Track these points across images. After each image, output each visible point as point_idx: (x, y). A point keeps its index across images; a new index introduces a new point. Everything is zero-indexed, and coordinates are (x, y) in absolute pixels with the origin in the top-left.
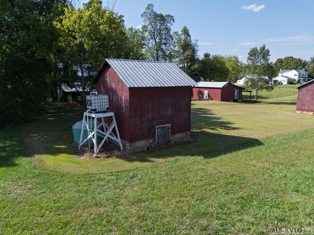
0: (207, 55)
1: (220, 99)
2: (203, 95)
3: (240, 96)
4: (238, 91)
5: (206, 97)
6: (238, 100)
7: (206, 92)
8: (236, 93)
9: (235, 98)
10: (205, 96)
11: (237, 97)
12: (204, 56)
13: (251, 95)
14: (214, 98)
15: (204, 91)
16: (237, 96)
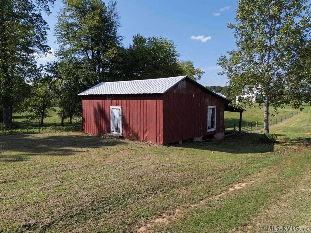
0: (138, 40)
1: (161, 136)
2: (108, 122)
3: (219, 121)
4: (215, 107)
5: (118, 129)
6: (215, 136)
7: (116, 111)
8: (209, 113)
9: (209, 131)
10: (115, 125)
11: (212, 127)
12: (134, 41)
13: (243, 118)
14: (141, 134)
15: (111, 107)
16: (213, 122)
